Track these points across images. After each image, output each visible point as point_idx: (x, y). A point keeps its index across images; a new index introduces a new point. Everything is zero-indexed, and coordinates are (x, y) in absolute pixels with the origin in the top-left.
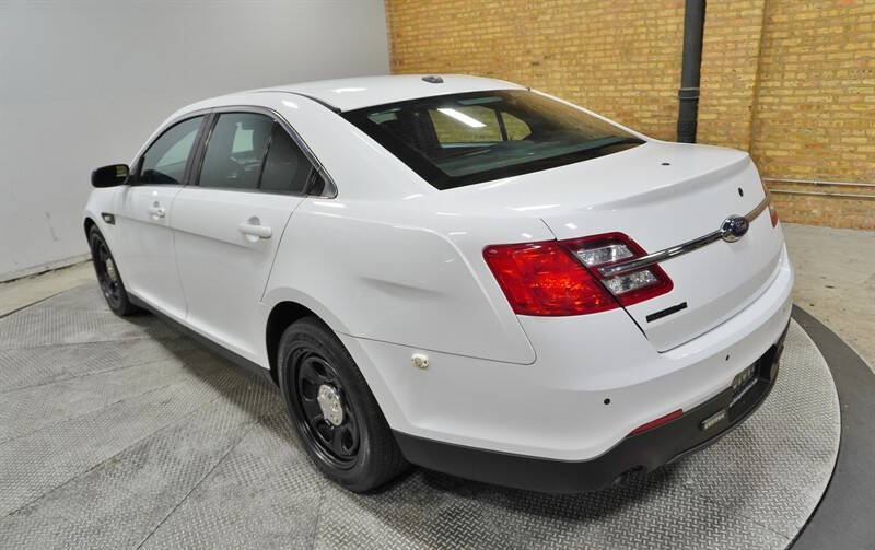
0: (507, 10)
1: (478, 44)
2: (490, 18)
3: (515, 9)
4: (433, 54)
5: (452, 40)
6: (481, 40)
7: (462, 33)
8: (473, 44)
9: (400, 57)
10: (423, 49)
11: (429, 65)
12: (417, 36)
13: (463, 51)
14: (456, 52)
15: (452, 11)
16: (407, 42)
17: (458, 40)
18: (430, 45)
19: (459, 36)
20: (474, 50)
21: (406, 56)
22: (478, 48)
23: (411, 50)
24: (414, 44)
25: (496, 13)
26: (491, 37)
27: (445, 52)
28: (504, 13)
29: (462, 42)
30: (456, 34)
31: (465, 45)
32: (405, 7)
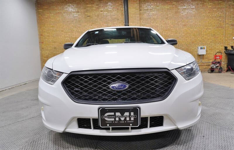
0: (80, 30)
1: (71, 38)
2: (74, 32)
3: (82, 30)
4: (55, 41)
5: (62, 37)
6: (72, 37)
7: (65, 35)
8: (69, 38)
9: (42, 41)
10: (51, 39)
11: (54, 44)
12: (49, 35)
13: (66, 40)
14: (63, 40)
15: (62, 30)
16: (45, 37)
17: (64, 37)
18: (54, 38)
19: (64, 36)
20: (69, 40)
21: (44, 41)
22: (70, 39)
23: (46, 39)
24: (48, 38)
25: (76, 31)
26: (75, 37)
27: (59, 40)
28: (79, 31)
29: (65, 38)
30: (63, 35)
31: (66, 38)
32: (44, 27)
